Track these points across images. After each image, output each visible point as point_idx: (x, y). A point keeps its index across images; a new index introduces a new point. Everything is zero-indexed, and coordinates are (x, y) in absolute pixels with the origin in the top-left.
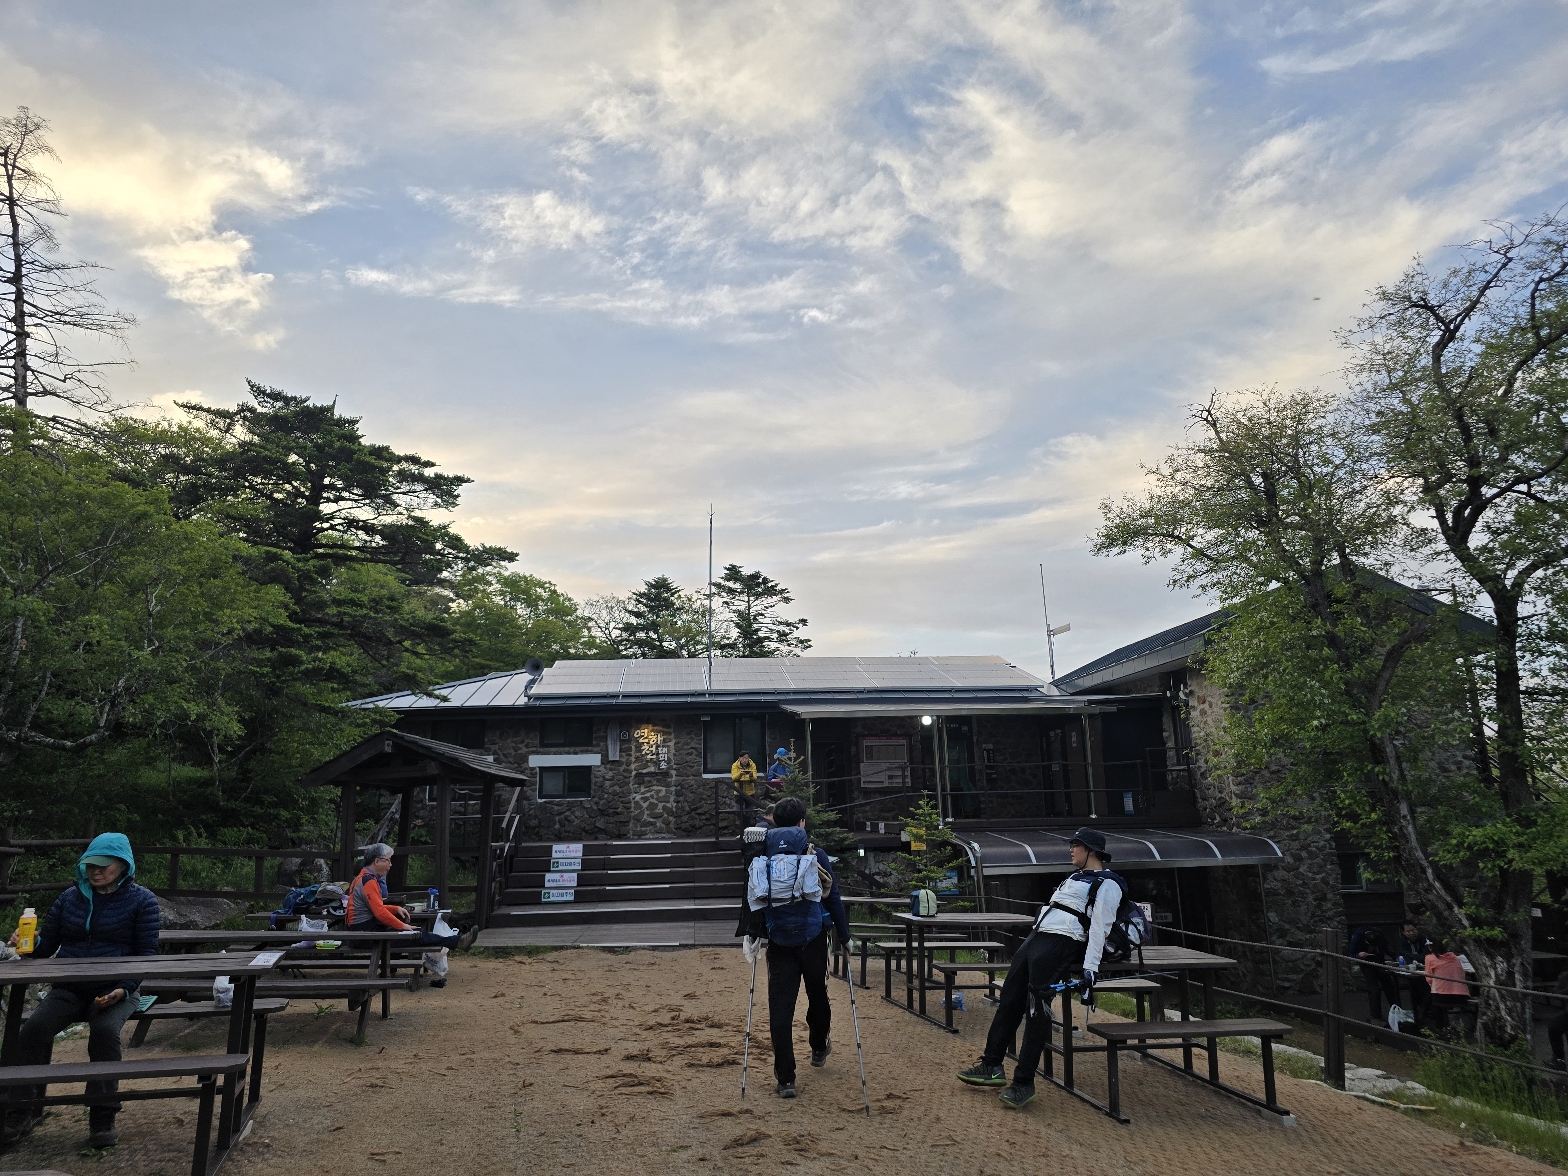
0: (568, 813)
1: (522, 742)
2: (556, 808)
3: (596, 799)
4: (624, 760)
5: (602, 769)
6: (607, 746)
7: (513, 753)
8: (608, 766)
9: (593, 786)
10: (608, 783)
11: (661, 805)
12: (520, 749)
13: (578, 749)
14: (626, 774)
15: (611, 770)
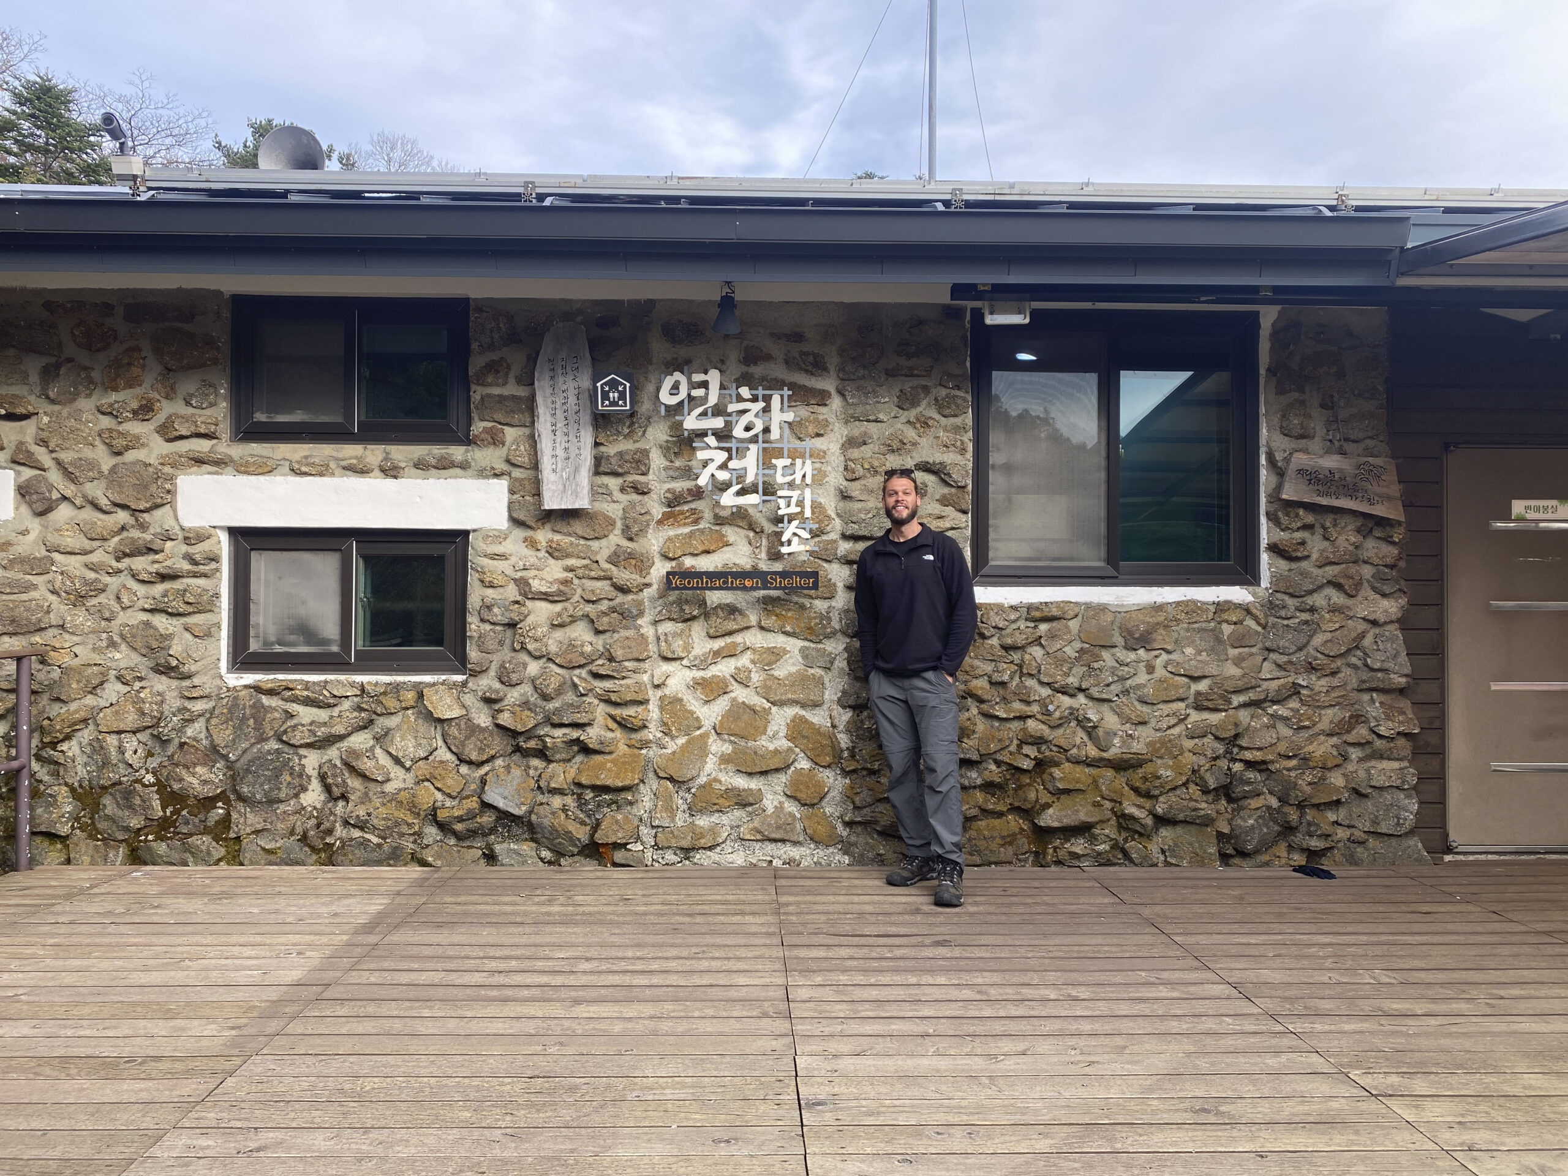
0: (360, 741)
1: (144, 411)
2: (306, 714)
3: (488, 683)
4: (613, 510)
5: (514, 545)
6: (533, 441)
7: (107, 462)
8: (543, 536)
9: (473, 624)
10: (540, 613)
11: (780, 719)
12: (135, 443)
13: (401, 453)
14: (624, 576)
15: (554, 552)
